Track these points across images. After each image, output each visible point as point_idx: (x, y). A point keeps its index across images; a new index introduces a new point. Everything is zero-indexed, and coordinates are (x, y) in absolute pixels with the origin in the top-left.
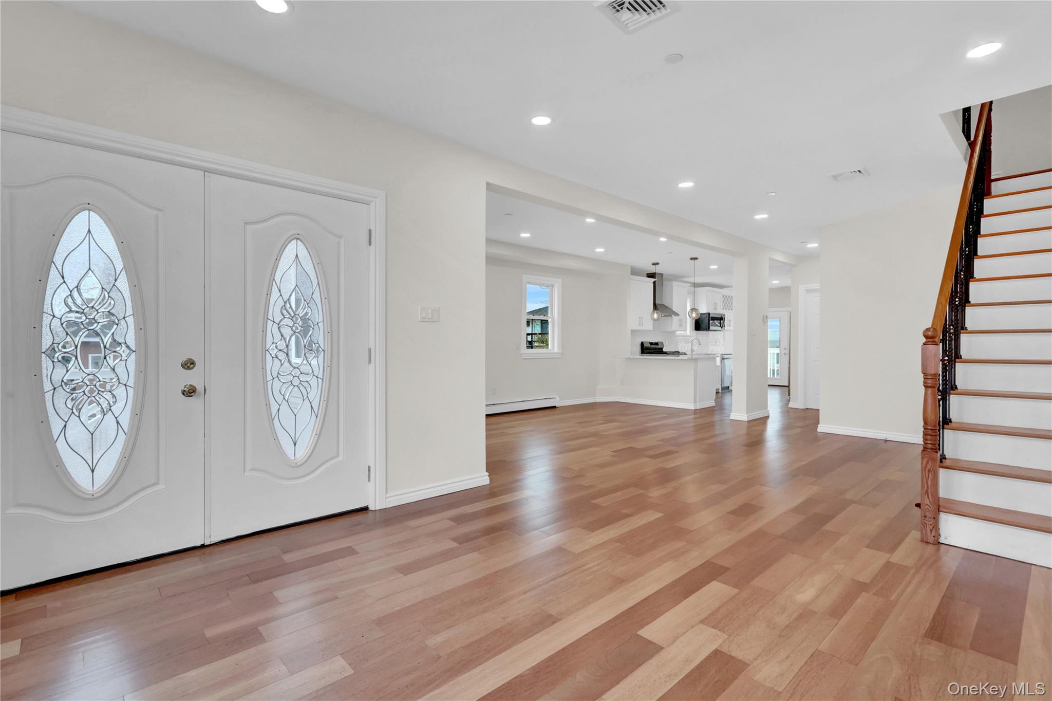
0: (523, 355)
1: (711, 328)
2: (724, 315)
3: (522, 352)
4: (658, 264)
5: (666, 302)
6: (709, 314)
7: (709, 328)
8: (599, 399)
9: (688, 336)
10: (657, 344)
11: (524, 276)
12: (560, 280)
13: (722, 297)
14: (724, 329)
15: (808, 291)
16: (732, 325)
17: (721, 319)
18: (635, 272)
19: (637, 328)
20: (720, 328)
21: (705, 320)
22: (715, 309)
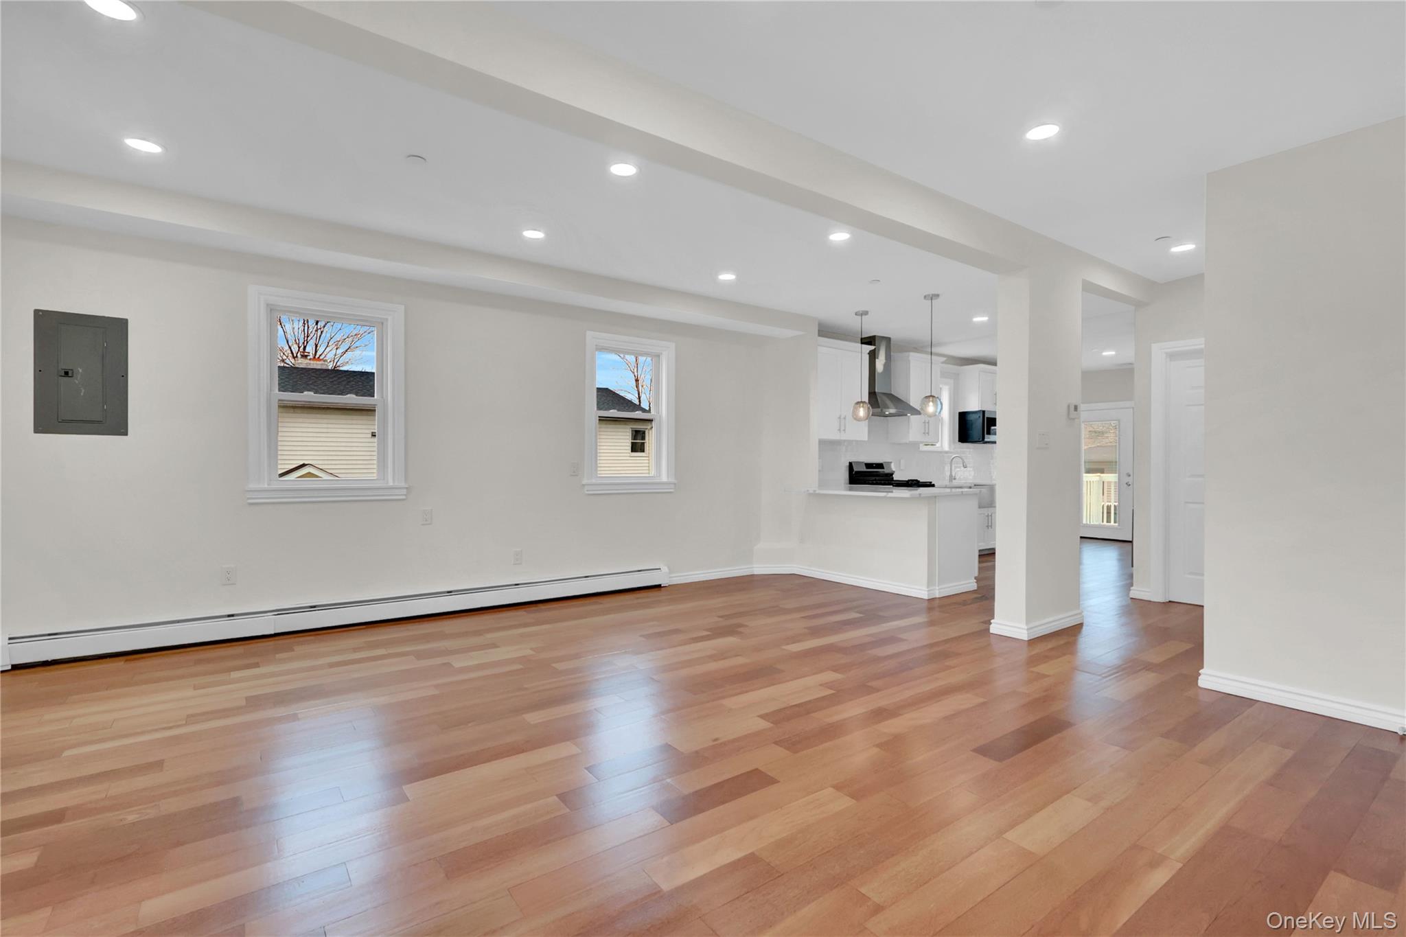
0: (586, 488)
1: (988, 438)
3: (585, 481)
4: (866, 313)
5: (898, 391)
6: (984, 412)
7: (983, 438)
8: (760, 569)
10: (880, 466)
11: (589, 334)
12: (672, 346)
15: (1172, 356)
18: (827, 331)
19: (833, 435)
21: (978, 423)
22: (994, 405)
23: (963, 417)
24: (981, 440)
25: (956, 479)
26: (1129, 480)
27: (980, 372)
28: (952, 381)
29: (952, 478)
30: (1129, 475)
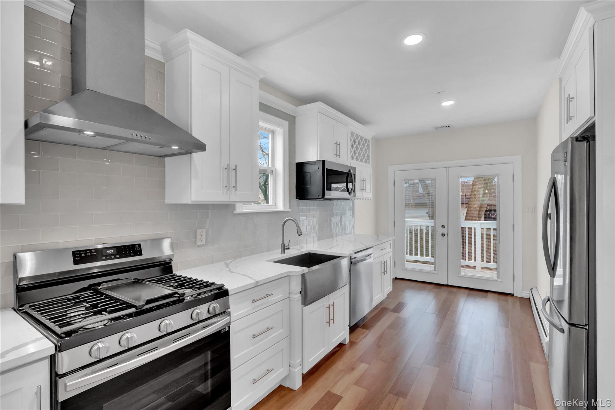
1: (329, 195)
2: (354, 169)
6: (323, 162)
7: (323, 195)
10: (132, 250)
13: (350, 135)
14: (355, 196)
16: (368, 189)
17: (348, 177)
20: (346, 195)
21: (315, 176)
22: (337, 157)
23: (300, 170)
24: (320, 197)
25: (291, 249)
26: (444, 231)
27: (319, 113)
28: (286, 123)
29: (284, 248)
30: (443, 227)
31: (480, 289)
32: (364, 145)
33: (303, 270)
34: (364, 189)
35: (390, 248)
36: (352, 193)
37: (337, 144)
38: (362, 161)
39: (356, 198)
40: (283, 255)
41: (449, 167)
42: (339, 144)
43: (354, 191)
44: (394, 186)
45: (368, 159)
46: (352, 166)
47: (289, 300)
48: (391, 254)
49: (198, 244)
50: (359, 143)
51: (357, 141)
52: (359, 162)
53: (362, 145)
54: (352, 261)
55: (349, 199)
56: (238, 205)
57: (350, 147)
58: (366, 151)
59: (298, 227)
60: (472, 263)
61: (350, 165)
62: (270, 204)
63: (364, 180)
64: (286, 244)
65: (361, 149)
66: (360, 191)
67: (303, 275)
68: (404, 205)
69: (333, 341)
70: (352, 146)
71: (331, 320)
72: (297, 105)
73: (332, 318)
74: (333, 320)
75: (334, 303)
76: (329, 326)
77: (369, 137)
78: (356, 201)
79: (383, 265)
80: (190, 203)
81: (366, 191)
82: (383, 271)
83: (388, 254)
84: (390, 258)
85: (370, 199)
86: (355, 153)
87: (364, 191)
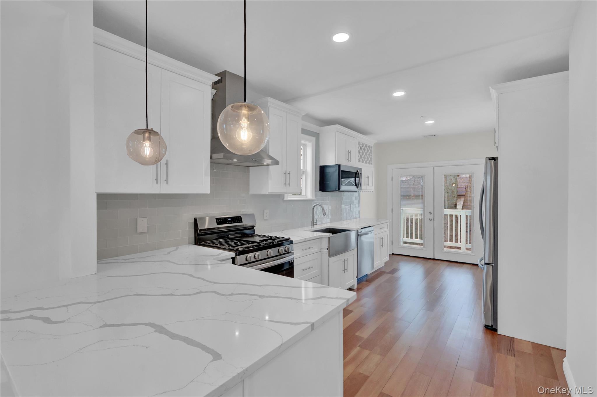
1: (343, 188)
2: (361, 169)
6: (339, 166)
7: (339, 188)
9: (310, 200)
10: (238, 219)
13: (357, 145)
14: (361, 189)
16: (370, 184)
17: (356, 175)
20: (354, 188)
21: (333, 175)
22: (348, 161)
23: (323, 170)
24: (337, 190)
25: (317, 225)
26: (431, 217)
27: (337, 132)
28: (314, 139)
29: (314, 224)
30: (430, 213)
31: (458, 261)
32: (368, 150)
33: (330, 235)
34: (368, 184)
35: (388, 228)
36: (359, 187)
37: (349, 152)
38: (366, 163)
39: (362, 190)
40: (313, 228)
41: (435, 167)
42: (350, 152)
43: (361, 186)
44: (392, 181)
45: (371, 161)
46: (359, 167)
47: (321, 253)
48: (388, 233)
49: (265, 218)
50: (364, 149)
51: (363, 148)
52: (364, 164)
53: (366, 151)
54: (359, 234)
55: (357, 191)
56: (286, 195)
57: (357, 153)
58: (369, 155)
59: (323, 210)
60: (458, 245)
61: (357, 167)
62: (302, 195)
63: (368, 177)
64: (315, 222)
65: (366, 154)
66: (365, 185)
67: (329, 238)
68: (400, 196)
69: (347, 284)
70: (359, 152)
71: (345, 270)
72: (321, 126)
73: (346, 269)
74: (347, 270)
75: (347, 259)
76: (344, 273)
77: (372, 144)
78: (361, 193)
79: (381, 240)
80: (267, 193)
81: (369, 185)
82: (381, 245)
83: (385, 232)
84: (387, 236)
85: (373, 191)
86: (361, 157)
87: (368, 185)
